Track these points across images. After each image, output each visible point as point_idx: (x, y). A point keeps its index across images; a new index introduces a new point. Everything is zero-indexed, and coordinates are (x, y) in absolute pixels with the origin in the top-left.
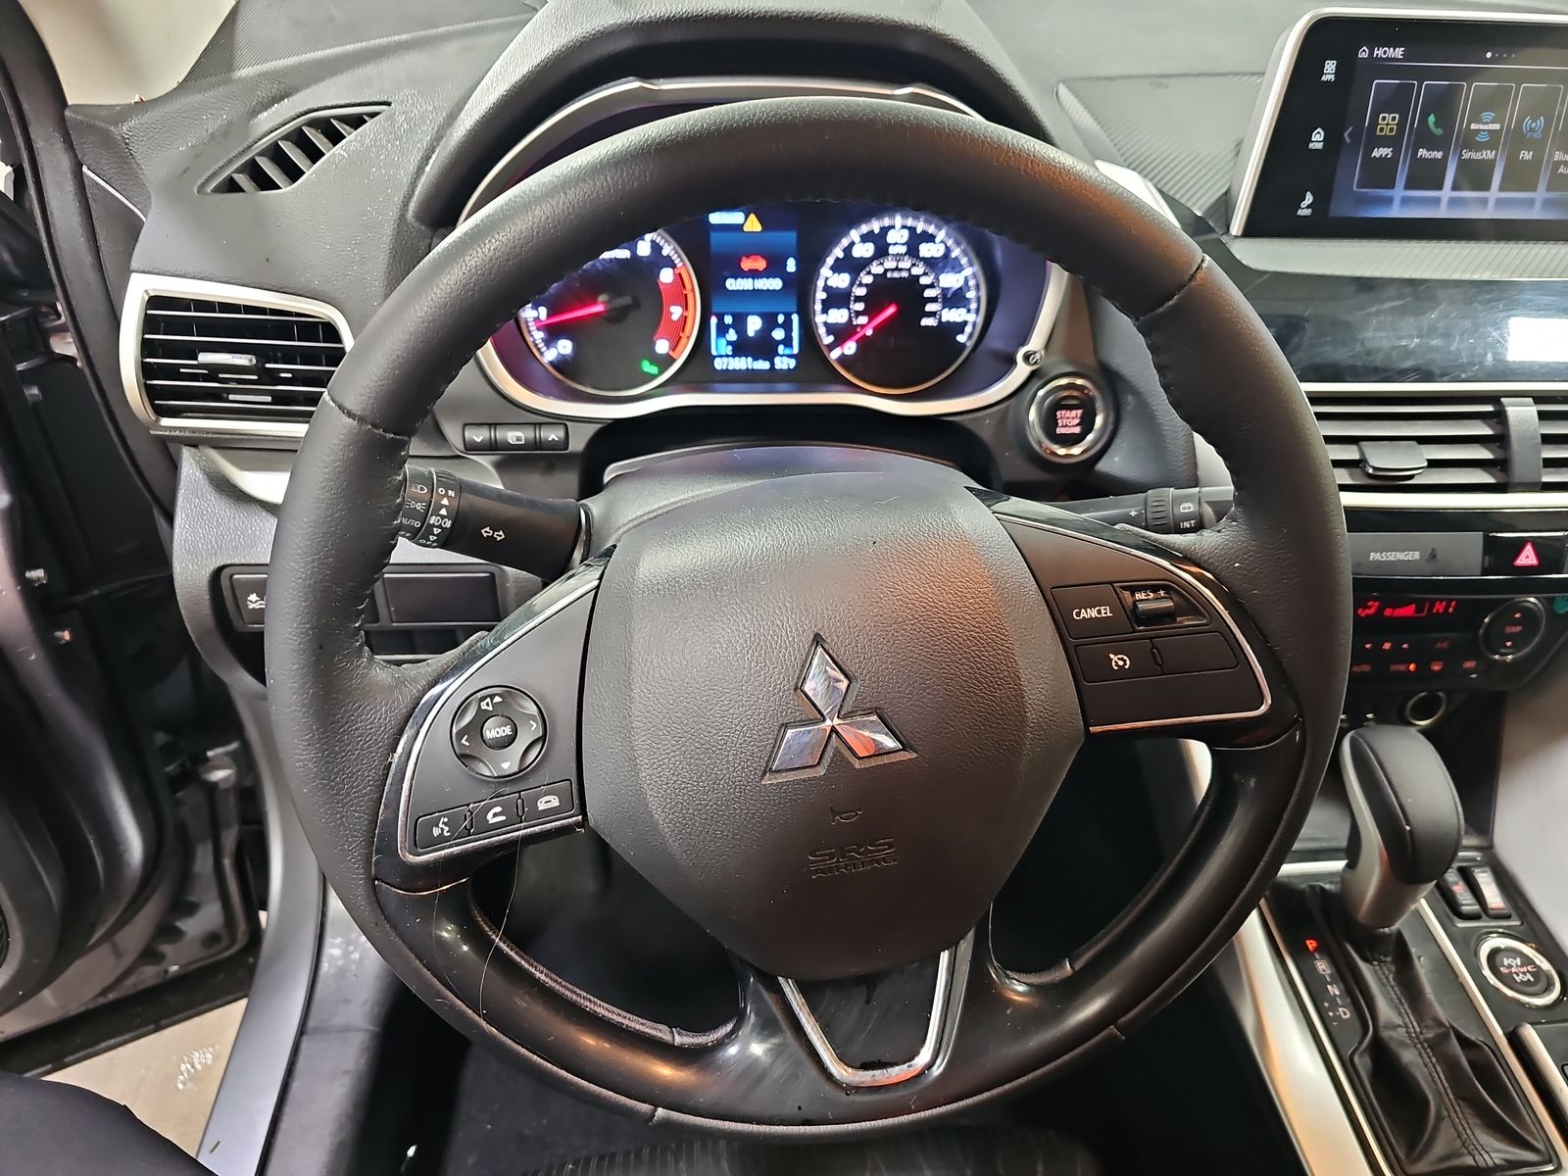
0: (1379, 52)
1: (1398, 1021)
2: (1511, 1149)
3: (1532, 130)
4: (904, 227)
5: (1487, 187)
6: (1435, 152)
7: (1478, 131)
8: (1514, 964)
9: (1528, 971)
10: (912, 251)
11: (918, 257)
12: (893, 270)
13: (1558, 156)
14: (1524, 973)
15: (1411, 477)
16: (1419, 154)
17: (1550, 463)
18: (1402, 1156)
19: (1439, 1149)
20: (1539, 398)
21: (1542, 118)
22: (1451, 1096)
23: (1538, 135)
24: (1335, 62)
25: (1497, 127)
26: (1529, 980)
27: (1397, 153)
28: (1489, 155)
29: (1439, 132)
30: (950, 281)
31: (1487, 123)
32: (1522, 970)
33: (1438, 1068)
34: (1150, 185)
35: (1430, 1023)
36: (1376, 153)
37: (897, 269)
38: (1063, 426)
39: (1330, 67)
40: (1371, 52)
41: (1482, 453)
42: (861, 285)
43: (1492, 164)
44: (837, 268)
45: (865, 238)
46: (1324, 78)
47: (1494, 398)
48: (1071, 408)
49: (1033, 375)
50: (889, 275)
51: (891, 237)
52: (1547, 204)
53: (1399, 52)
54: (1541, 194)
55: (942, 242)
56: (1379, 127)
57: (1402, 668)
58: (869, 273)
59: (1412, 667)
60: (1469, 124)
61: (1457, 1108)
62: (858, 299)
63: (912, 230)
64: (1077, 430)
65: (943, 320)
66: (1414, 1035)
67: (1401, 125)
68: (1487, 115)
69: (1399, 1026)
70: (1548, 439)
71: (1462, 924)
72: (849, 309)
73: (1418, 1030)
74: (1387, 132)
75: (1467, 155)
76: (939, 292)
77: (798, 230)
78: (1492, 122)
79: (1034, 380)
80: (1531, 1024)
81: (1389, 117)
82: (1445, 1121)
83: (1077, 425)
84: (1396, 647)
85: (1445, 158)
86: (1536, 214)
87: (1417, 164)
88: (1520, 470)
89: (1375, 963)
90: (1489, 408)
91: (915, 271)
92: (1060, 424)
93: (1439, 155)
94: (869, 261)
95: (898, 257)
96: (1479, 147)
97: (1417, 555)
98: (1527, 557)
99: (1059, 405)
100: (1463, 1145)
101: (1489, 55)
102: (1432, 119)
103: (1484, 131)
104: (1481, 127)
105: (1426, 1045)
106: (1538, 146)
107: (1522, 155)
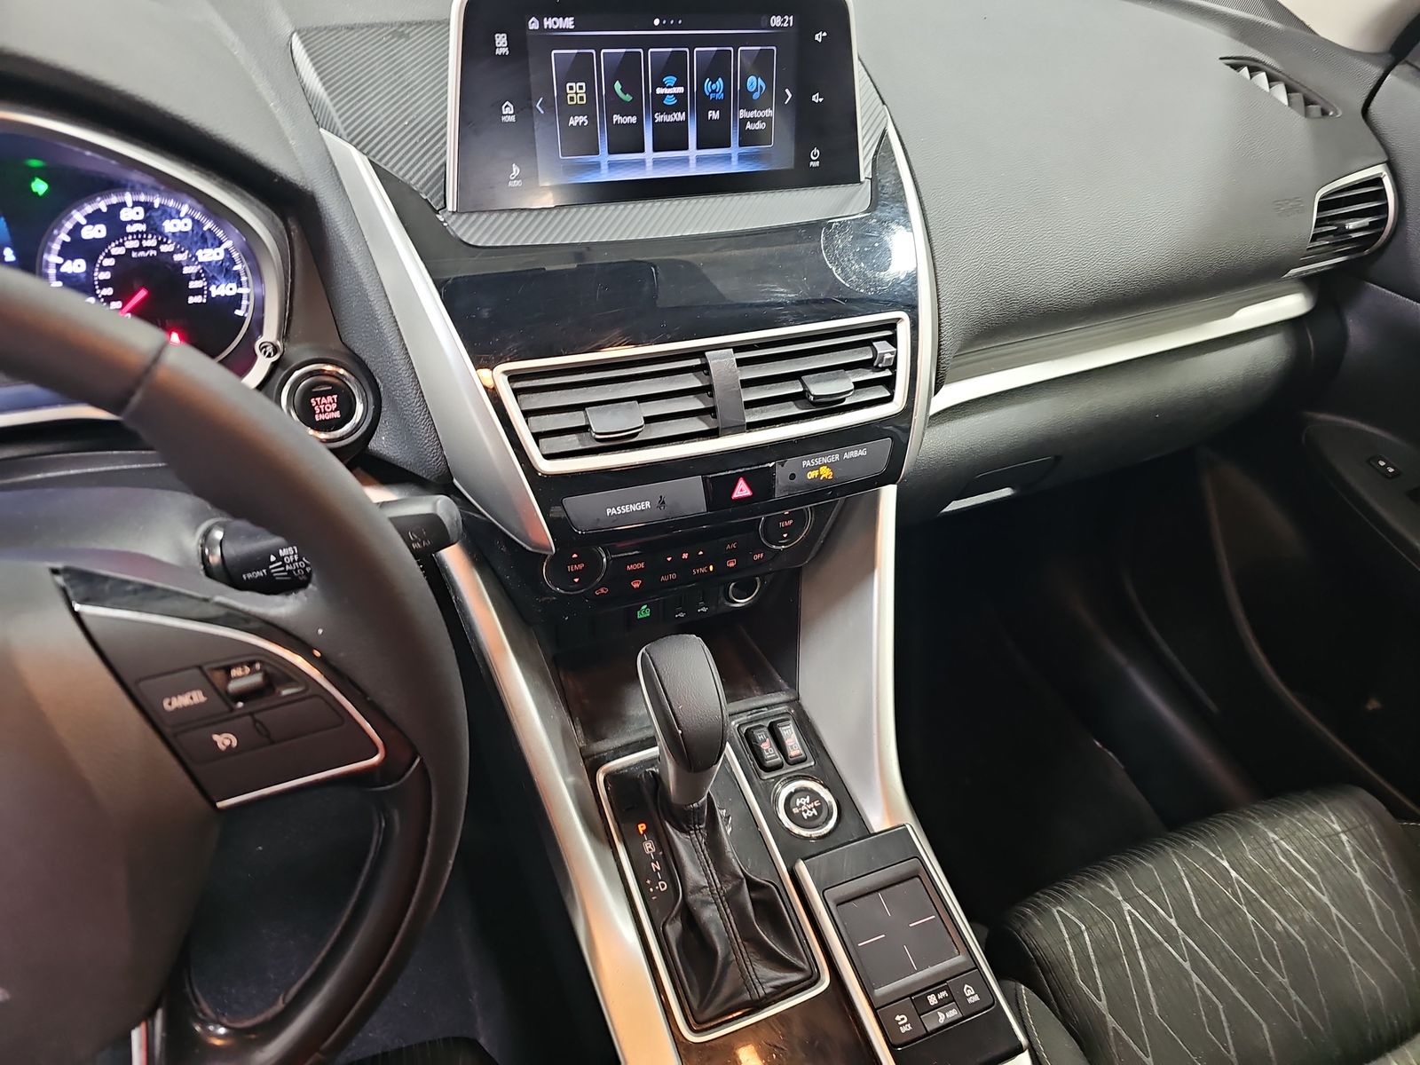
0: (549, 23)
1: (704, 882)
2: (782, 975)
3: (714, 91)
4: (136, 204)
5: (684, 146)
6: (630, 117)
7: (664, 95)
8: (804, 803)
9: (814, 807)
10: (153, 228)
11: (162, 234)
12: (136, 250)
13: (742, 114)
14: (811, 810)
15: (635, 435)
16: (615, 120)
17: (750, 405)
18: (695, 1005)
19: (726, 990)
20: (738, 348)
21: (720, 79)
22: (739, 941)
23: (720, 96)
24: (505, 35)
25: (680, 90)
26: (814, 814)
27: (592, 118)
28: (680, 117)
29: (628, 98)
30: (209, 255)
31: (670, 87)
32: (812, 805)
33: (731, 918)
34: (366, 158)
35: (728, 877)
36: (573, 121)
37: (141, 248)
38: (321, 412)
39: (501, 40)
40: (541, 24)
41: (694, 404)
42: (103, 269)
43: (683, 125)
44: (68, 252)
45: (93, 219)
46: (498, 52)
47: (699, 353)
48: (325, 394)
49: (275, 366)
50: (134, 255)
51: (125, 215)
52: (741, 157)
53: (568, 22)
54: (734, 149)
55: (186, 215)
56: (569, 96)
57: (703, 570)
58: (109, 255)
59: (711, 568)
60: (654, 90)
61: (743, 950)
62: (103, 284)
63: (148, 207)
64: (337, 415)
65: (213, 295)
66: (715, 892)
67: (590, 91)
68: (670, 80)
69: (705, 887)
70: (746, 384)
71: (766, 776)
72: (96, 296)
73: (719, 886)
74: (577, 100)
75: (659, 118)
76: (199, 267)
77: (5, 217)
78: (675, 86)
79: (279, 370)
80: (804, 860)
81: (576, 86)
82: (731, 965)
83: (336, 410)
84: (693, 555)
85: (640, 121)
86: (734, 167)
87: (614, 129)
88: (725, 416)
89: (691, 832)
90: (697, 362)
91: (164, 248)
92: (318, 412)
93: (634, 120)
94: (104, 243)
95: (138, 235)
96: (669, 110)
97: (648, 504)
98: (741, 490)
99: (310, 393)
100: (744, 983)
101: (657, 22)
102: (618, 86)
103: (670, 94)
104: (666, 91)
105: (724, 898)
106: (722, 106)
107: (710, 116)
